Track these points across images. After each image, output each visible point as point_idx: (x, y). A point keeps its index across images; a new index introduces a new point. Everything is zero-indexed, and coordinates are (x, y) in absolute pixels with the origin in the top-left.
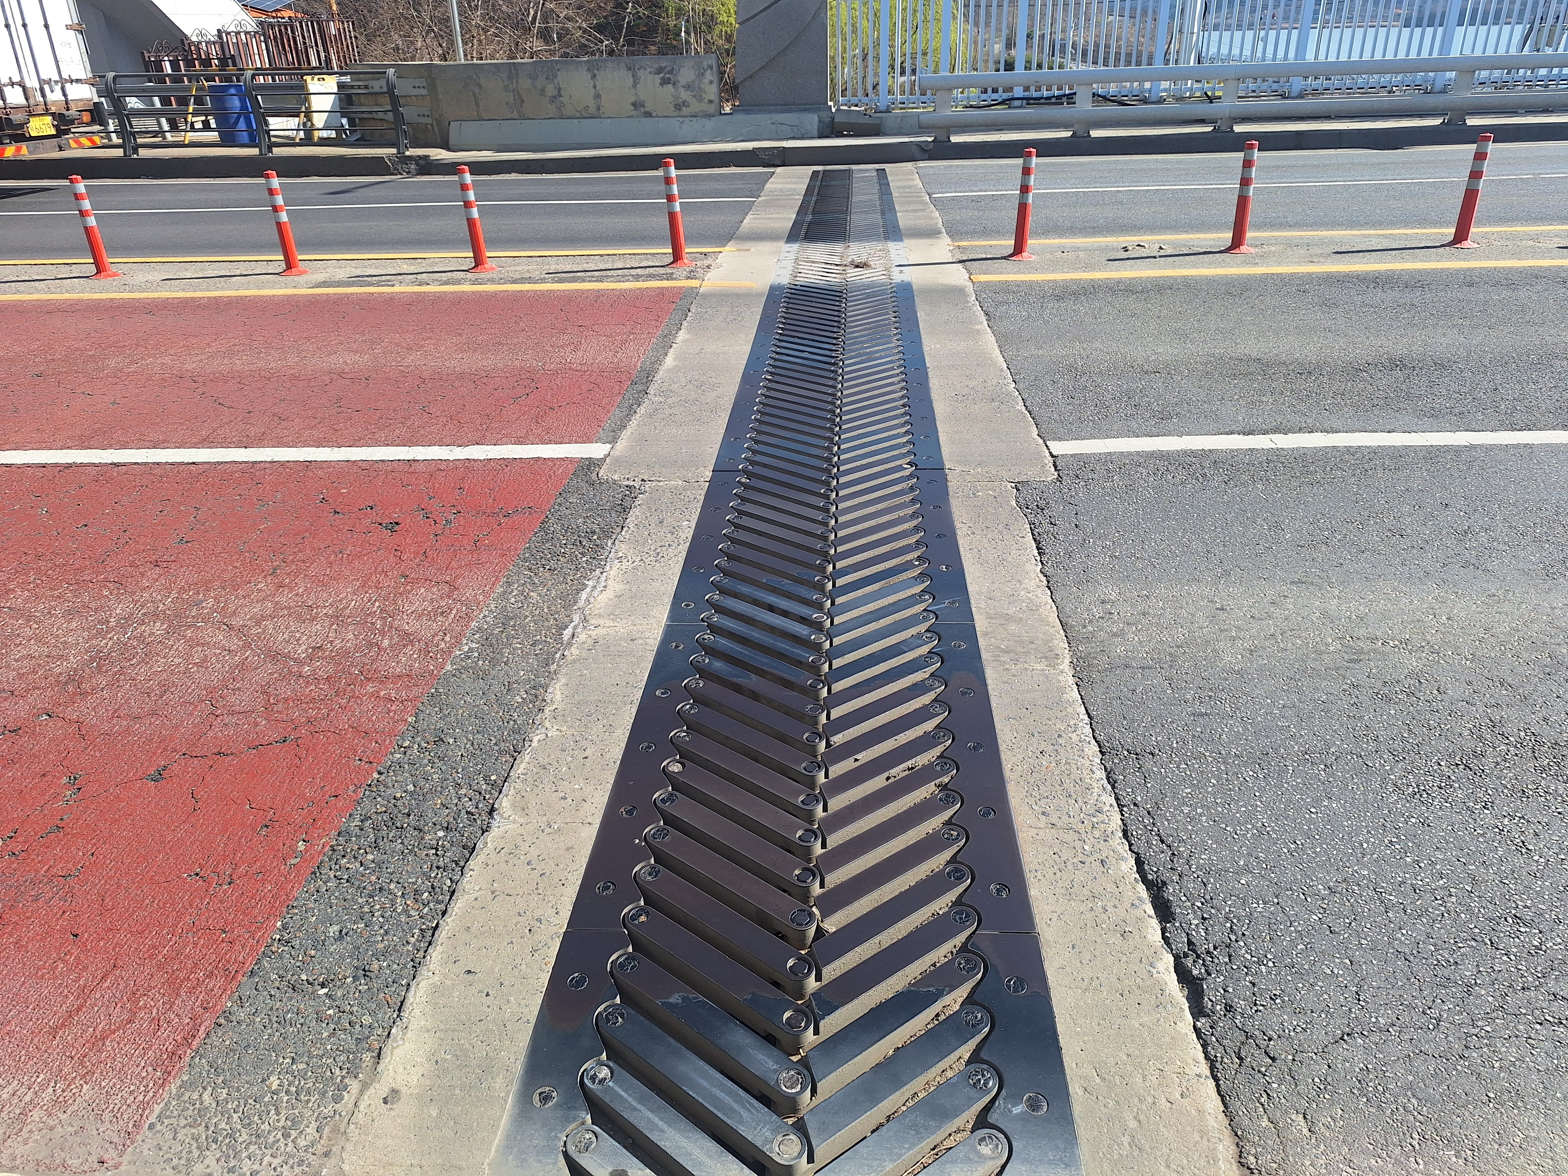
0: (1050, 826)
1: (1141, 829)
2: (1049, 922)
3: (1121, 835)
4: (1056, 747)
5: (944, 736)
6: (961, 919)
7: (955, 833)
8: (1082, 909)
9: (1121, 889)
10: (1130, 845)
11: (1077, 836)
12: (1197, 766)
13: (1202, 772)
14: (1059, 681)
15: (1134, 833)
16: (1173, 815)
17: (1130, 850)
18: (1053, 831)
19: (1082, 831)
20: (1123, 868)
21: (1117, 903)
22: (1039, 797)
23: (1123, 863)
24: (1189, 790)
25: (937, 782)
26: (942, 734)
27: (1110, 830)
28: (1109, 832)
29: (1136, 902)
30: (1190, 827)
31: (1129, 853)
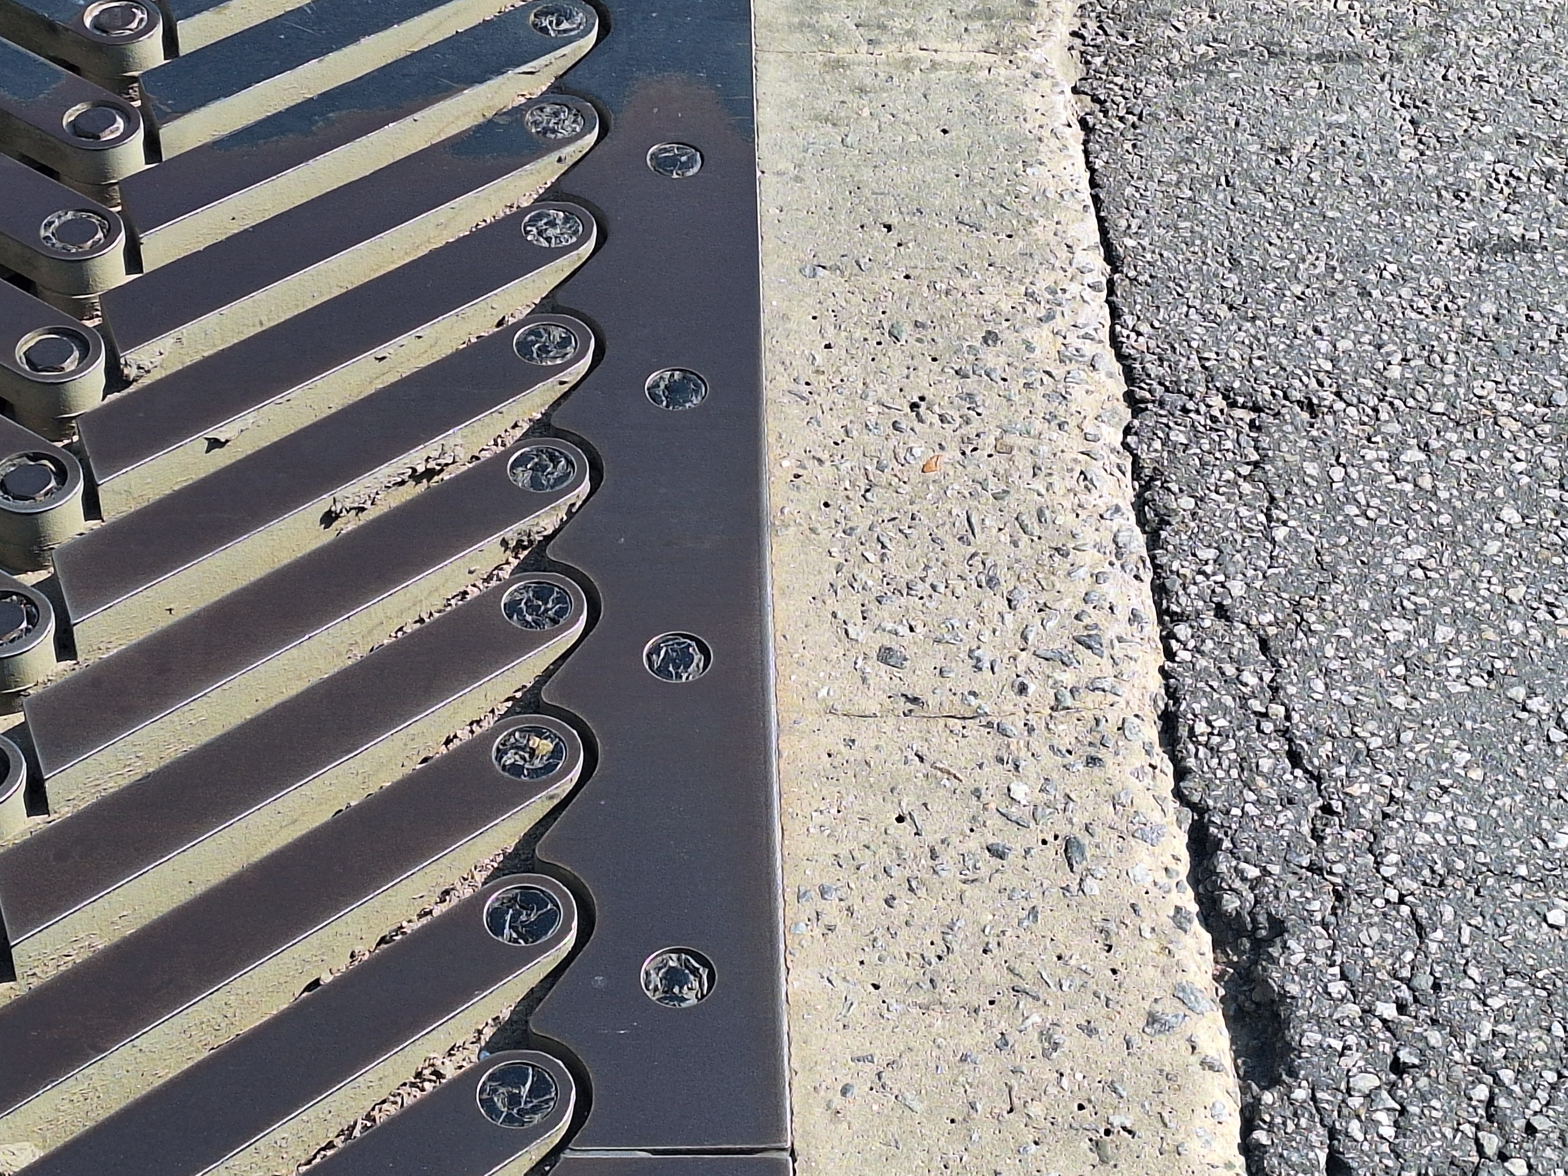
0: (903, 705)
1: (1226, 711)
2: (838, 1101)
3: (1151, 732)
4: (971, 384)
5: (564, 343)
6: (514, 1100)
7: (544, 746)
8: (967, 1043)
9: (1117, 958)
10: (1181, 774)
11: (990, 745)
12: (1459, 454)
13: (1476, 477)
14: (1020, 115)
15: (1201, 727)
16: (1350, 656)
17: (1178, 793)
18: (911, 726)
19: (1015, 726)
20: (1138, 872)
21: (1097, 1011)
22: (877, 591)
23: (1140, 849)
24: (1416, 553)
25: (511, 533)
26: (557, 334)
27: (1114, 717)
28: (1108, 728)
29: (1168, 1008)
30: (1400, 701)
31: (1172, 805)
